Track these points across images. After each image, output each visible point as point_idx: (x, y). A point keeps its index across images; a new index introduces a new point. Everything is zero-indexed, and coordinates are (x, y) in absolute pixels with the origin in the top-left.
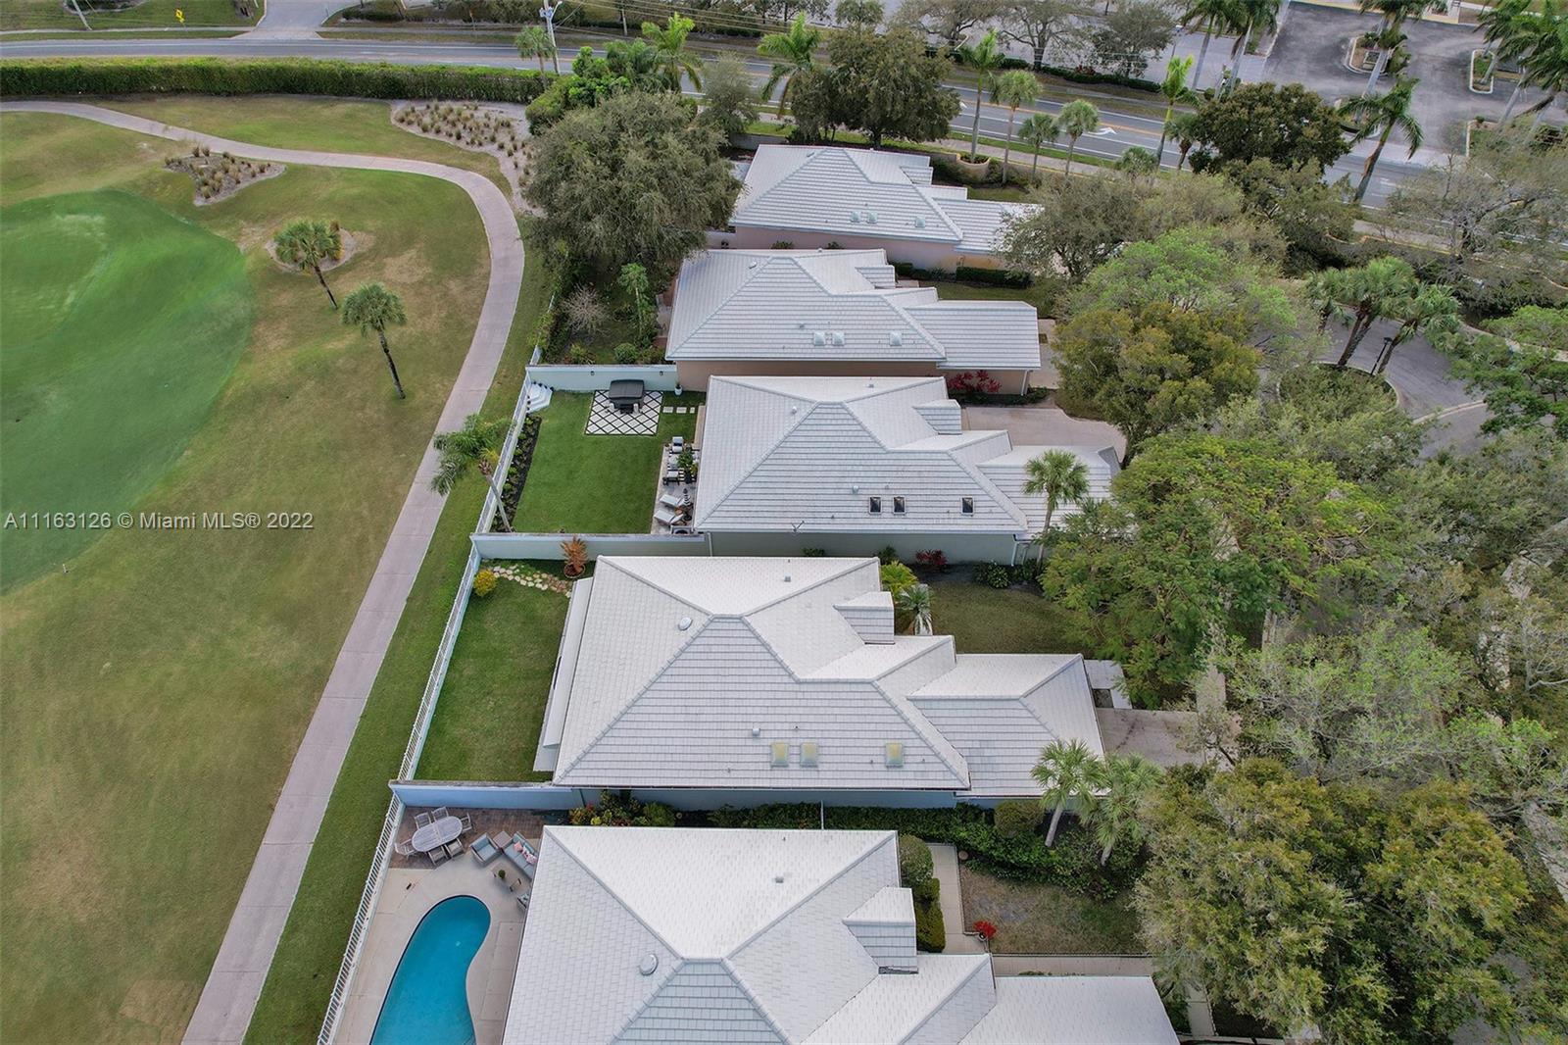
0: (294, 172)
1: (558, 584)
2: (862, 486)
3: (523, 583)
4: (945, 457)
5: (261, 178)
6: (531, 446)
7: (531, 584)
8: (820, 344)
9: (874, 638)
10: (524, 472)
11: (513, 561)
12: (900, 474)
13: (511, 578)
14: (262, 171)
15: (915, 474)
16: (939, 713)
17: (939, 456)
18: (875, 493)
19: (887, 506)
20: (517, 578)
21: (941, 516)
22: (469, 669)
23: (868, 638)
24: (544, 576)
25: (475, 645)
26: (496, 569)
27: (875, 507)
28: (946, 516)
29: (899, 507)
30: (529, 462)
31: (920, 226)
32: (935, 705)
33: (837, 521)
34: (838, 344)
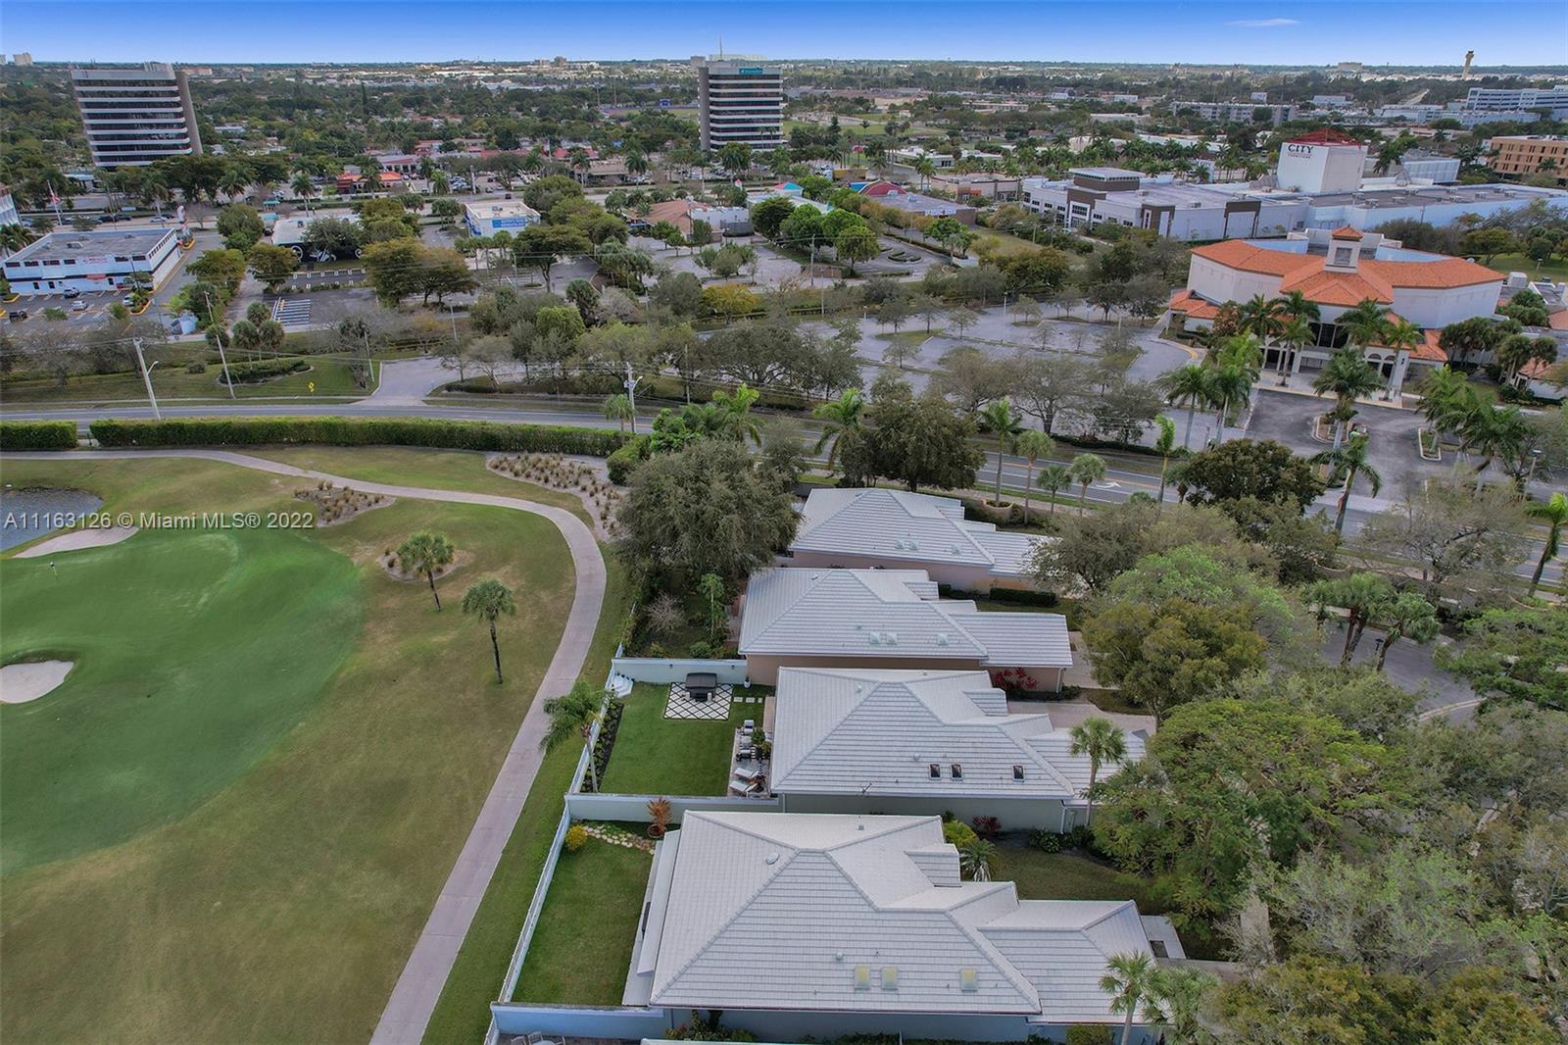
0: (403, 504)
1: (642, 844)
2: (923, 754)
3: (610, 841)
4: (996, 730)
5: (375, 507)
6: (616, 727)
7: (617, 842)
8: (876, 643)
9: (942, 881)
10: (609, 748)
11: (600, 822)
12: (956, 745)
13: (598, 836)
14: (377, 501)
15: (970, 745)
16: (1007, 943)
17: (990, 730)
18: (934, 761)
19: (946, 772)
20: (604, 837)
21: (996, 782)
22: (561, 912)
23: (936, 881)
24: (629, 835)
25: (566, 893)
26: (586, 828)
27: (935, 773)
28: (1000, 781)
29: (956, 774)
30: (613, 740)
31: (957, 552)
32: (1003, 936)
33: (900, 785)
34: (892, 643)
